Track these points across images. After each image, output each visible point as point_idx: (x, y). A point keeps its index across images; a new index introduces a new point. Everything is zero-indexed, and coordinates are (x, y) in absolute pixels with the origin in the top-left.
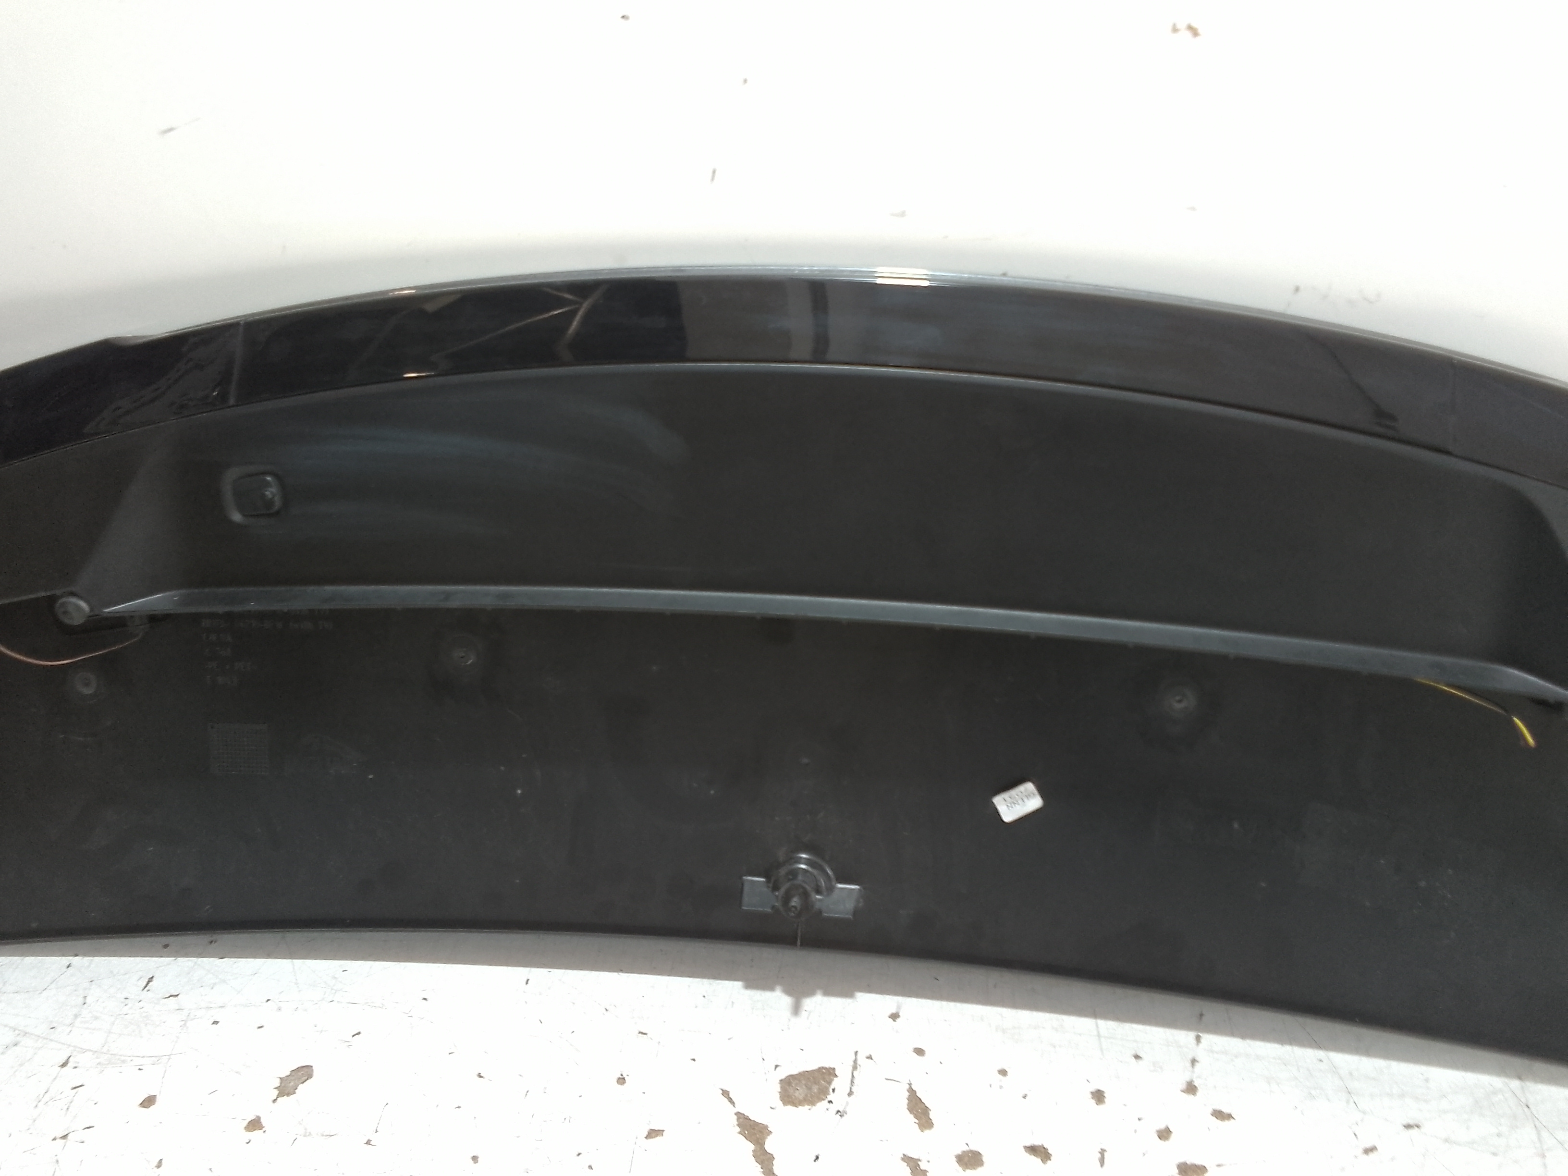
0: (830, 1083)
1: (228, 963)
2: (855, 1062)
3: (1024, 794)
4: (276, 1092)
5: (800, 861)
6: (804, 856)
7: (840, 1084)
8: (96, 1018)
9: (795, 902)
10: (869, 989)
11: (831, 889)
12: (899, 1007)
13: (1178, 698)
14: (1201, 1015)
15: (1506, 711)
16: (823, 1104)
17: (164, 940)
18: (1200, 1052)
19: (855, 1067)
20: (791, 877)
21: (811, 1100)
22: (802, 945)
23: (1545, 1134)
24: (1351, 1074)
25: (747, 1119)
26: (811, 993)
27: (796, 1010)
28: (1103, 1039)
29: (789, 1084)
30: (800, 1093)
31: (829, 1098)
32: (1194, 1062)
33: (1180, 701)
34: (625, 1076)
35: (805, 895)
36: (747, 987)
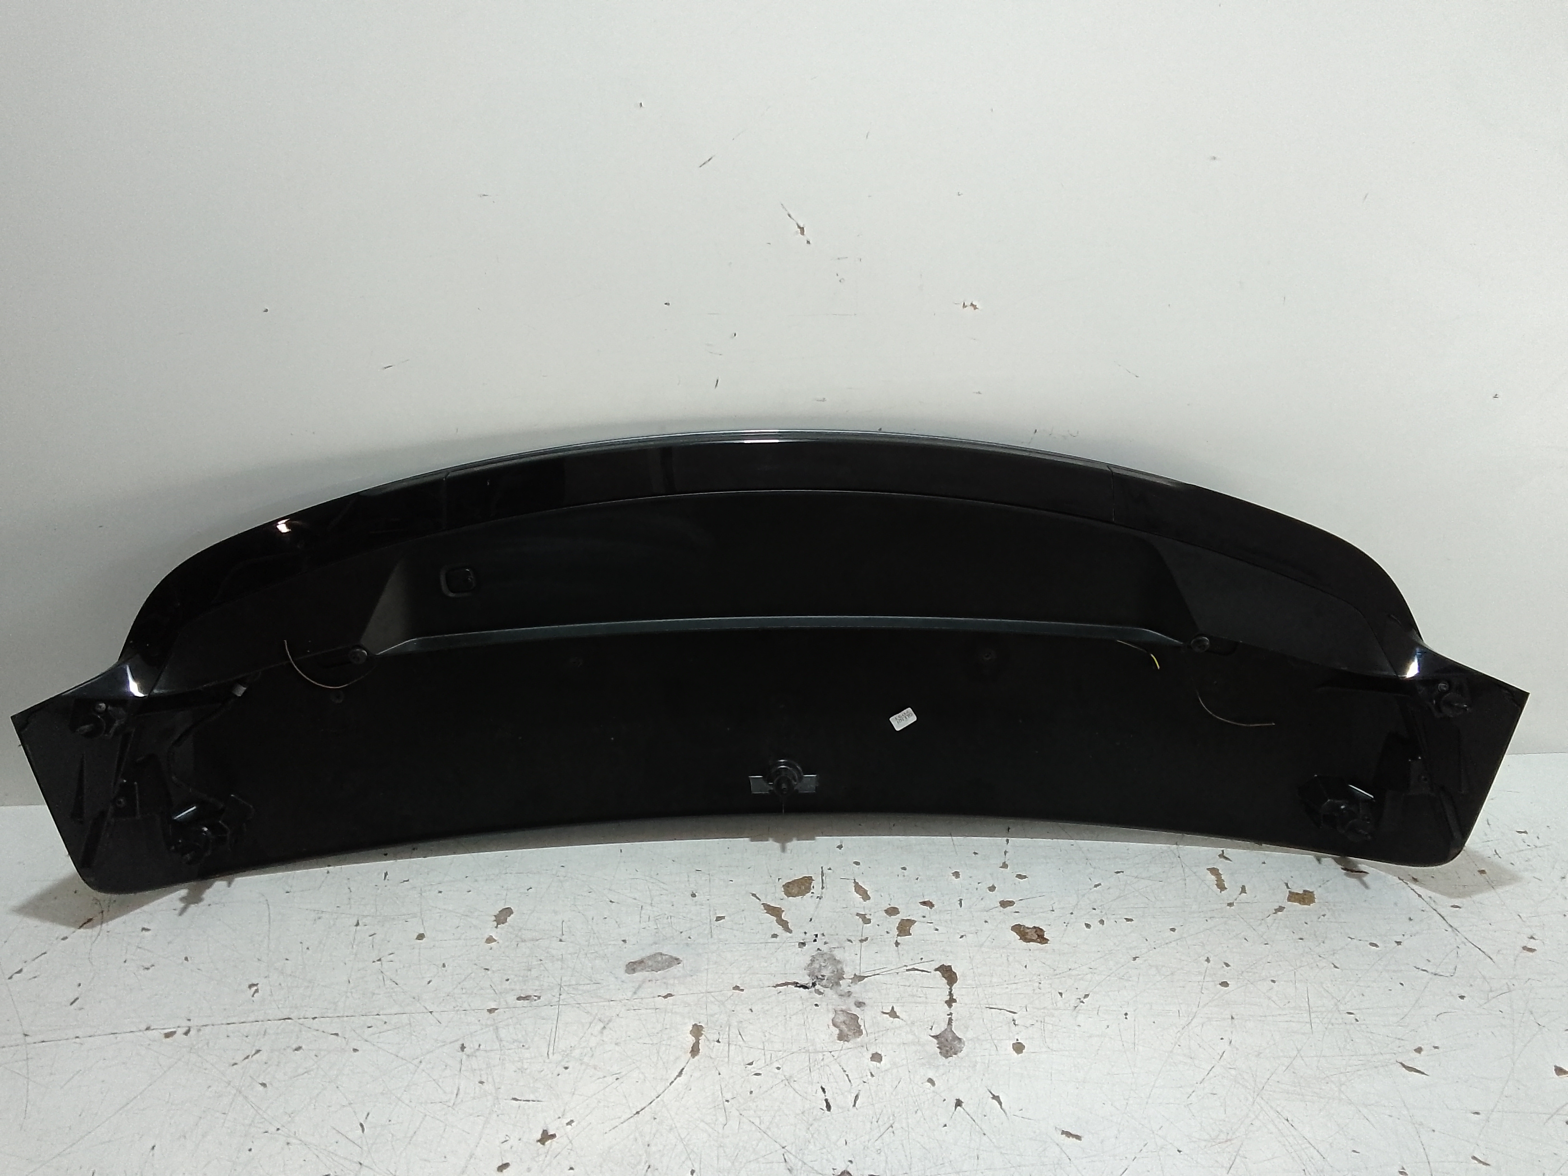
0: (811, 884)
1: (431, 860)
2: (822, 872)
3: (906, 714)
4: (495, 923)
5: (781, 764)
6: (782, 761)
7: (816, 884)
8: (363, 898)
9: (784, 786)
10: (823, 834)
11: (801, 778)
12: (841, 842)
13: (986, 655)
14: (1009, 829)
15: (1147, 650)
16: (809, 894)
17: (383, 850)
18: (1009, 847)
19: (823, 875)
20: (778, 773)
21: (802, 893)
22: (785, 812)
23: (1187, 870)
24: (1088, 850)
25: (769, 906)
26: (790, 840)
27: (783, 849)
28: (956, 847)
29: (788, 887)
30: (795, 890)
31: (812, 891)
32: (1006, 852)
33: (987, 656)
34: (694, 892)
35: (789, 783)
36: (752, 841)
